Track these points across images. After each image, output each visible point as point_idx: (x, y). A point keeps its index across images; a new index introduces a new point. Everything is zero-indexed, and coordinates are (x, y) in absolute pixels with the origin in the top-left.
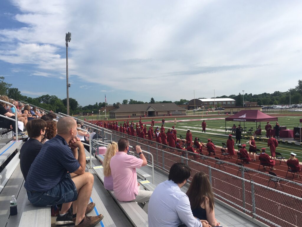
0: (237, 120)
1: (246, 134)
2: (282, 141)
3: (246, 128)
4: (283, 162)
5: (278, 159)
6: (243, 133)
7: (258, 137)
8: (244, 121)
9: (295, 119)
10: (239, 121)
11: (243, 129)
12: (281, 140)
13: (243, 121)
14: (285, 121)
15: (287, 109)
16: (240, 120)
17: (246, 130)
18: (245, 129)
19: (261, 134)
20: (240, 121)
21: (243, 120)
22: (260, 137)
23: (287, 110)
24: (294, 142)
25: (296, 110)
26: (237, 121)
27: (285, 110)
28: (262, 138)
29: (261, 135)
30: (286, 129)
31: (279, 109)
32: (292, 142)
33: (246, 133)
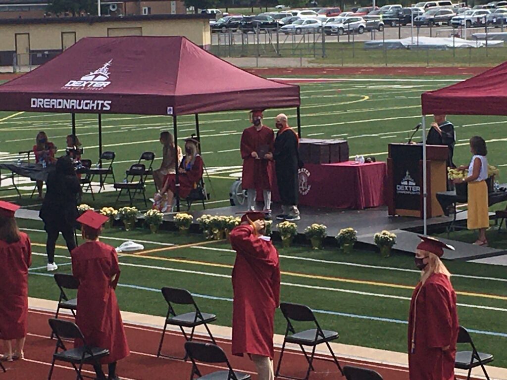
0: (54, 102)
1: (110, 194)
2: (321, 231)
3: (110, 156)
4: (324, 360)
5: (297, 347)
6: (95, 187)
7: (182, 216)
8: (100, 112)
9: (399, 92)
10: (65, 110)
11: (95, 166)
12: (316, 226)
13: (91, 111)
14: (344, 108)
15: (357, 31)
16: (72, 103)
17: (110, 171)
18: (106, 163)
19: (205, 192)
20: (73, 111)
21: (92, 105)
22: (196, 214)
23: (358, 38)
24: (390, 234)
25: (406, 42)
26: (53, 110)
27: (344, 39)
28: (207, 218)
29: (202, 198)
30: (347, 160)
31: (308, 31)
32: (380, 235)
33: (109, 188)
